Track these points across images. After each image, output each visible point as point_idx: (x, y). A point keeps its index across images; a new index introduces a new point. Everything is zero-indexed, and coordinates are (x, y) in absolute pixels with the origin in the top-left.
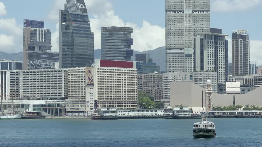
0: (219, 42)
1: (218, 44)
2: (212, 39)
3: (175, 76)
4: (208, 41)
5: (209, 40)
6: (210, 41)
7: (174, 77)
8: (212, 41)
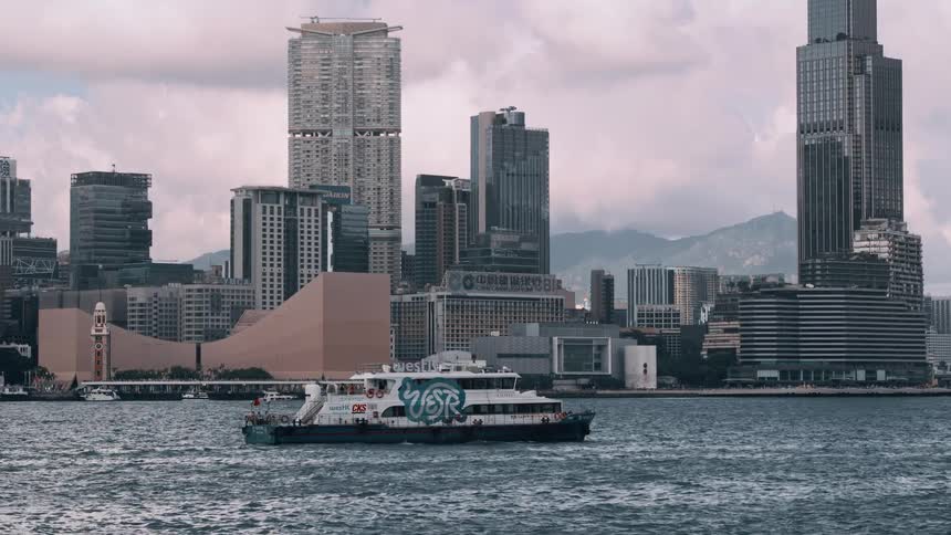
0: (302, 210)
1: (299, 214)
2: (278, 202)
3: (156, 296)
4: (265, 207)
5: (268, 206)
6: (272, 207)
7: (155, 299)
8: (276, 206)
